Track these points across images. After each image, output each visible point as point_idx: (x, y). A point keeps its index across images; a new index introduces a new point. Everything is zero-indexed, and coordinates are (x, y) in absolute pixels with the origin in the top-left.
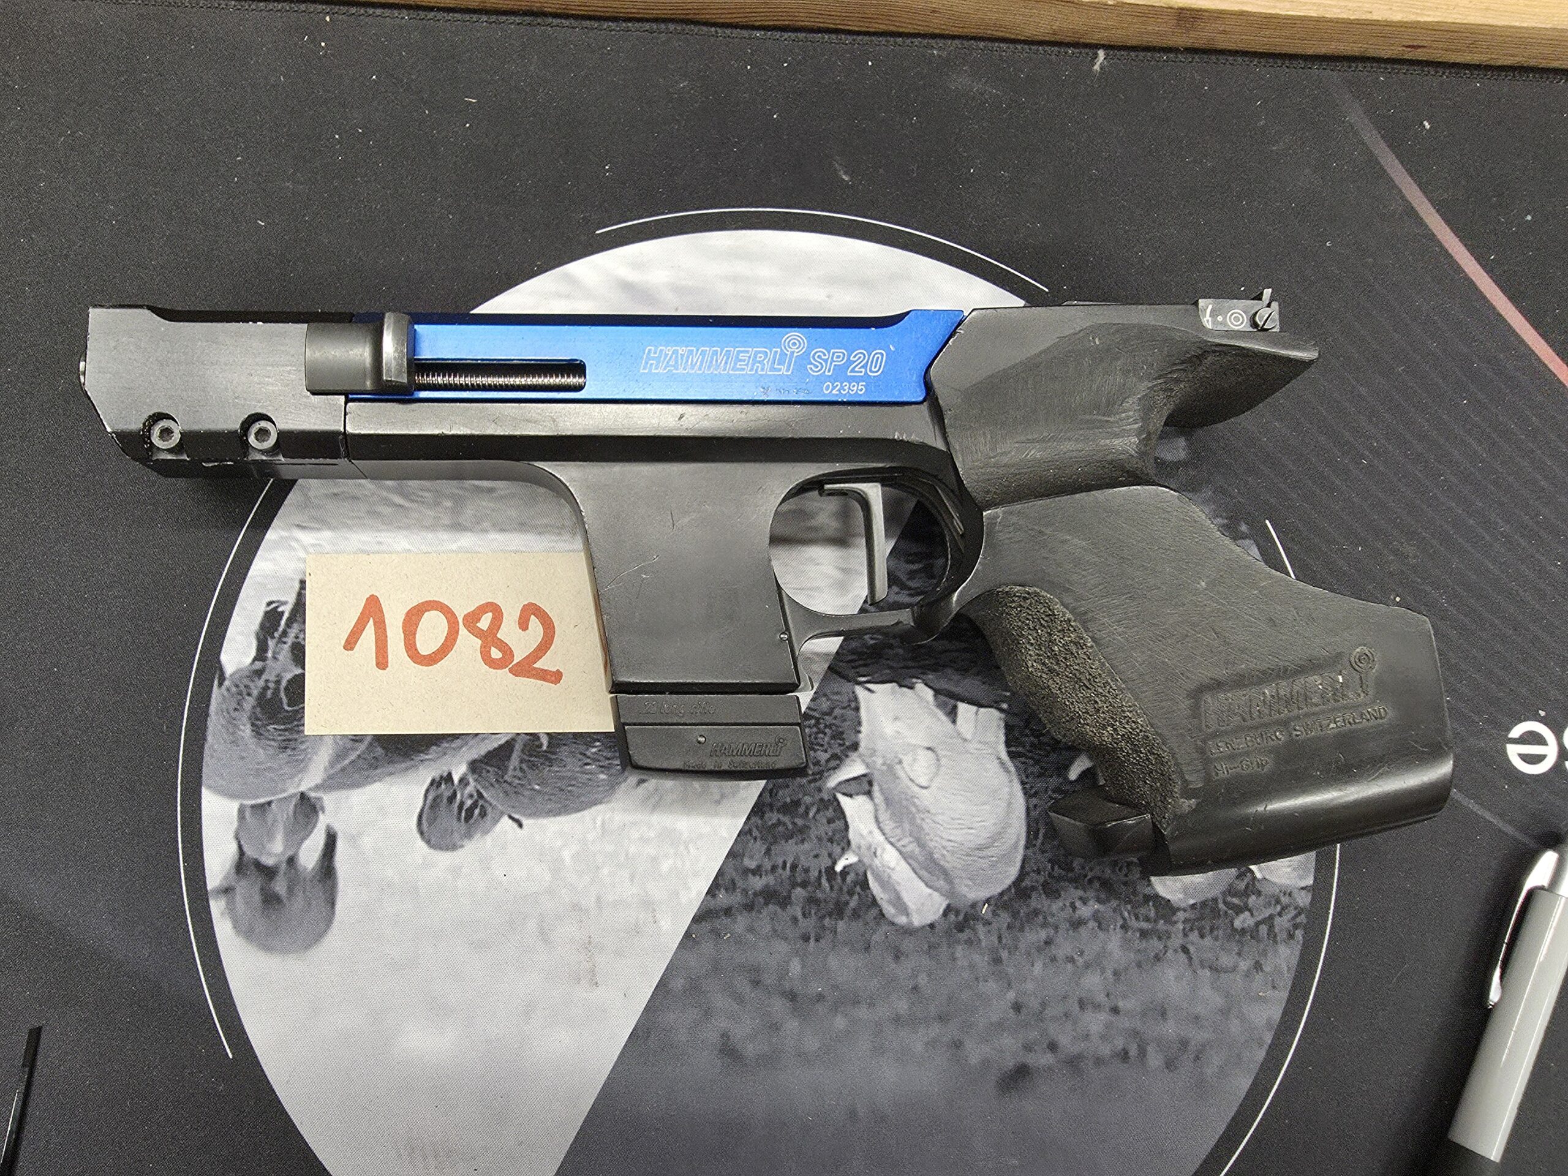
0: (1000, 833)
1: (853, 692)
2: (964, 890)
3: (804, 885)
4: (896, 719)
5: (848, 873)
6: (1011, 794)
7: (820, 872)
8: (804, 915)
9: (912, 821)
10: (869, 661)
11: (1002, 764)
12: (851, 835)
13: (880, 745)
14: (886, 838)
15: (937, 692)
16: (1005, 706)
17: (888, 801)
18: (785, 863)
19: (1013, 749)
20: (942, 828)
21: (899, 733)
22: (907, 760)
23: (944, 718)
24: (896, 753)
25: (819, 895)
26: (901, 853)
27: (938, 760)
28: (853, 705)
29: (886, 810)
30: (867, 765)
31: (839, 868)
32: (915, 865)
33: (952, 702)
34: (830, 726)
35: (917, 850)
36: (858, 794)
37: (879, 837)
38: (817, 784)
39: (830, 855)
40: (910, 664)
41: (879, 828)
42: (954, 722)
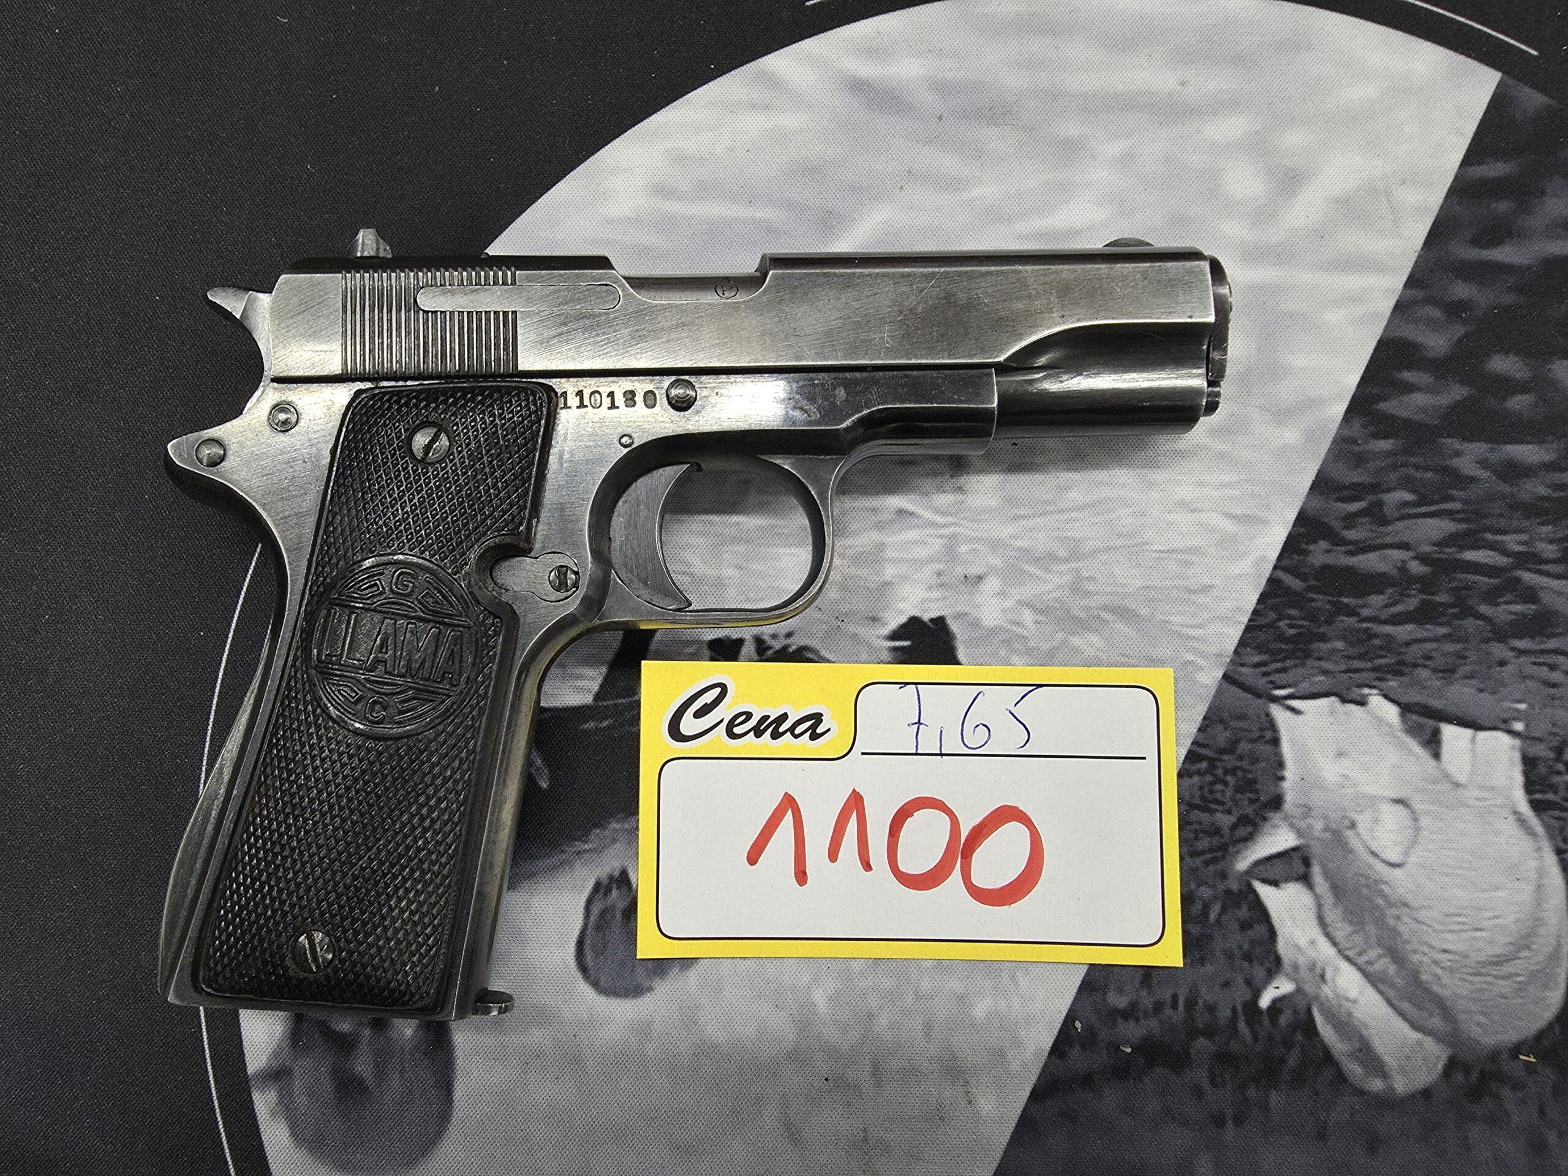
0: (1529, 935)
1: (1268, 715)
2: (1475, 1031)
3: (1209, 1032)
4: (1340, 754)
5: (1280, 1011)
6: (1541, 873)
7: (1234, 1010)
8: (1213, 1083)
9: (1380, 922)
10: (1289, 663)
11: (1521, 821)
12: (1282, 948)
13: (1317, 800)
14: (1339, 951)
15: (1406, 709)
16: (1519, 726)
17: (1337, 890)
18: (1175, 997)
19: (1538, 796)
20: (1430, 931)
21: (1345, 777)
22: (1363, 822)
23: (1418, 750)
24: (1344, 809)
25: (1234, 1046)
26: (1366, 975)
27: (1416, 820)
28: (1268, 735)
29: (1334, 904)
30: (1300, 833)
31: (1265, 1002)
32: (1391, 993)
33: (1431, 723)
34: (1232, 771)
35: (1392, 969)
36: (1287, 880)
37: (1326, 950)
38: (1218, 867)
39: (1248, 982)
40: (1357, 664)
41: (1328, 935)
42: (1437, 756)
